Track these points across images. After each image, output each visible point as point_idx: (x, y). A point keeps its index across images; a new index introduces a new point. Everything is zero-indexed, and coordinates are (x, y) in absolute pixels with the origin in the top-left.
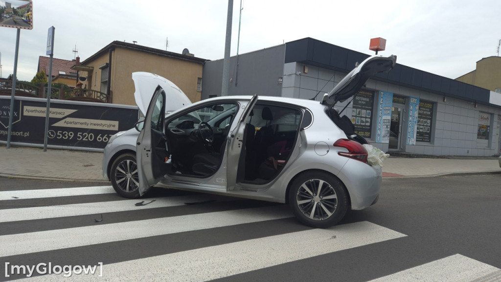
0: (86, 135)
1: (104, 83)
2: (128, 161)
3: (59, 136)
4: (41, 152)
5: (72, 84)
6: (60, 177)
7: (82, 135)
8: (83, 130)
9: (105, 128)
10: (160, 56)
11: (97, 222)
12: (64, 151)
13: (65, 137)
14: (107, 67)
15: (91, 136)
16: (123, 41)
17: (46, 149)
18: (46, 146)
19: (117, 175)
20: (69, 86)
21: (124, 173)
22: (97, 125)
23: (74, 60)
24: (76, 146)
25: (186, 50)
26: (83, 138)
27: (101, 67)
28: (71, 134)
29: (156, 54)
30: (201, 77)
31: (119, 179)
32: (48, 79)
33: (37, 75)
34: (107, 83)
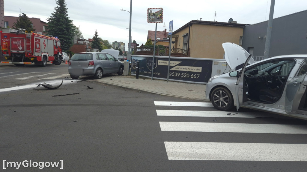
0: (185, 75)
1: (185, 44)
2: (221, 91)
3: (173, 75)
4: (166, 82)
5: (166, 45)
6: (182, 96)
7: (183, 74)
8: (184, 72)
9: (195, 71)
10: (217, 25)
11: (214, 121)
12: (175, 82)
13: (176, 75)
14: (187, 36)
15: (188, 75)
16: (196, 20)
17: (168, 81)
18: (168, 79)
19: (215, 98)
20: (164, 46)
21: (219, 97)
22: (191, 69)
23: (163, 31)
24: (181, 80)
25: (231, 20)
26: (184, 76)
27: (183, 35)
28: (179, 74)
29: (215, 25)
30: (242, 36)
31: (215, 100)
32: (153, 43)
33: (148, 41)
34: (187, 44)
